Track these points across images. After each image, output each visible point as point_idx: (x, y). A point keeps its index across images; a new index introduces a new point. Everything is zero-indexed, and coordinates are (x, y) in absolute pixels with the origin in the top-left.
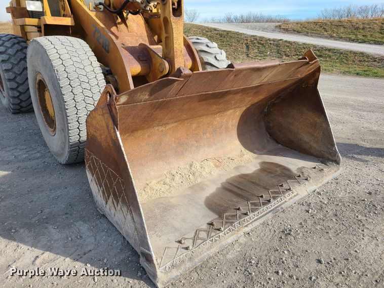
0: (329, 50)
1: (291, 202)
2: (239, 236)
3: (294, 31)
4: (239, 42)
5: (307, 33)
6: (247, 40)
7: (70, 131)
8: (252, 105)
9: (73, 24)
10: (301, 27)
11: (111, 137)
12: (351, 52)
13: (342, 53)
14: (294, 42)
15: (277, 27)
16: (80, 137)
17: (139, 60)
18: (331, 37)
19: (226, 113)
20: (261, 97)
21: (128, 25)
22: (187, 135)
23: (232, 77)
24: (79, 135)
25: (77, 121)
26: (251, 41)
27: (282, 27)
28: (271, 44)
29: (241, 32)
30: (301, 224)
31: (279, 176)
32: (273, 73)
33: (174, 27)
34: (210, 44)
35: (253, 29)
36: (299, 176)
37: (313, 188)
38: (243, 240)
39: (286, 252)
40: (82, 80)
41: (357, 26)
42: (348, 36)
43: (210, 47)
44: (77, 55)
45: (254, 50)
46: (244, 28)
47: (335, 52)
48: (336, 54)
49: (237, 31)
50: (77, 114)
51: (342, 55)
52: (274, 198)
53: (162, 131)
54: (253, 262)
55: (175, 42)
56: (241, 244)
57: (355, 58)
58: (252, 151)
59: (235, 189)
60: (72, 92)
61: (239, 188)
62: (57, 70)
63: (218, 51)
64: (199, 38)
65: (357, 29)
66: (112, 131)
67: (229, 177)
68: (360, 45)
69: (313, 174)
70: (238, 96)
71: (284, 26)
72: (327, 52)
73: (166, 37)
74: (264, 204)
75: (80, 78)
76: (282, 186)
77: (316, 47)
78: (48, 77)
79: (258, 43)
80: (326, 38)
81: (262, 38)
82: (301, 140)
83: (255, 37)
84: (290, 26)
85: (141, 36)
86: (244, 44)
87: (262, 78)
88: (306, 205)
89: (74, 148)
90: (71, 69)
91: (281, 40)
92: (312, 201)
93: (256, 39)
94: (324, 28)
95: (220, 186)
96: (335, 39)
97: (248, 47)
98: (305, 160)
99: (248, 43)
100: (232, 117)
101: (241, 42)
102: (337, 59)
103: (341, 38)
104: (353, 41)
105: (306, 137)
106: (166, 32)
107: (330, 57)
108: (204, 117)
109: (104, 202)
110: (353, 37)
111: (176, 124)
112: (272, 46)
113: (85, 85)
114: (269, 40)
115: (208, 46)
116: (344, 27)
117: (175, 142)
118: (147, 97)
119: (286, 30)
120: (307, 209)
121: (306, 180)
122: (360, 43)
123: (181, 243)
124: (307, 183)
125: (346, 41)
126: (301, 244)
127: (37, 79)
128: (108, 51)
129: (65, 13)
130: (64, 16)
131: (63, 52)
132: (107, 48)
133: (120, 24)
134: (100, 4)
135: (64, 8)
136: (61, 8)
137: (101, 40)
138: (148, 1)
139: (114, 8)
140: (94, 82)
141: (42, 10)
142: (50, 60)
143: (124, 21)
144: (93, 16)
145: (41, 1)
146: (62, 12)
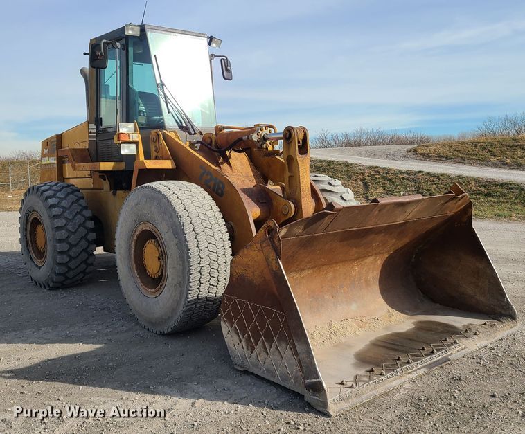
1: (458, 355)
2: (403, 381)
3: (440, 156)
4: (349, 177)
5: (463, 159)
6: (363, 174)
7: (190, 284)
8: (396, 252)
9: (175, 167)
10: (451, 150)
11: (271, 270)
13: (523, 189)
14: (442, 175)
15: (410, 151)
16: (200, 291)
17: (258, 202)
19: (365, 261)
20: (407, 240)
21: (232, 164)
22: (322, 287)
23: (377, 212)
24: (199, 289)
25: (200, 272)
26: (371, 176)
27: (420, 151)
28: (404, 178)
29: (350, 161)
30: (472, 372)
31: (440, 332)
32: (417, 209)
33: (300, 165)
34: (332, 181)
35: (370, 156)
36: (466, 331)
37: (484, 343)
38: (407, 385)
39: (456, 391)
40: (205, 226)
43: (334, 186)
44: (197, 200)
45: (377, 189)
46: (353, 155)
47: (512, 188)
48: (514, 190)
49: (344, 160)
50: (199, 263)
52: (438, 350)
53: (296, 279)
54: (423, 399)
55: (301, 181)
56: (406, 389)
58: (402, 311)
59: (389, 346)
60: (196, 238)
61: (393, 344)
62: (180, 216)
63: (343, 189)
64: (317, 175)
66: (274, 261)
67: (379, 336)
69: (482, 329)
70: (380, 237)
71: (421, 149)
72: (499, 188)
73: (290, 176)
74: (427, 355)
75: (203, 223)
76: (446, 340)
77: (479, 181)
78: (167, 224)
79: (383, 177)
81: (387, 171)
82: (463, 294)
83: (376, 169)
84: (432, 149)
85: (247, 176)
86: (358, 181)
87: (407, 214)
88: (476, 358)
89: (190, 307)
90: (193, 215)
91: (420, 172)
92: (484, 354)
93: (379, 172)
94: (489, 151)
95: (369, 343)
97: (366, 185)
98: (472, 318)
99: (365, 179)
100: (371, 267)
101: (354, 177)
105: (469, 289)
106: (290, 170)
107: (505, 195)
108: (341, 264)
109: (247, 352)
111: (311, 271)
112: (406, 181)
113: (208, 231)
114: (400, 172)
115: (330, 184)
117: (309, 295)
118: (301, 231)
119: (427, 157)
120: (478, 361)
121: (475, 334)
123: (343, 384)
124: (475, 337)
126: (473, 385)
127: (140, 230)
128: (221, 195)
129: (159, 155)
130: (156, 158)
131: (183, 197)
132: (220, 191)
133: (222, 163)
134: (198, 142)
135: (157, 150)
136: (153, 149)
137: (212, 184)
138: (265, 139)
139: (217, 146)
140: (216, 228)
141: (135, 153)
142: (172, 206)
143: (227, 160)
144: (201, 157)
145: (137, 143)
146: (154, 154)
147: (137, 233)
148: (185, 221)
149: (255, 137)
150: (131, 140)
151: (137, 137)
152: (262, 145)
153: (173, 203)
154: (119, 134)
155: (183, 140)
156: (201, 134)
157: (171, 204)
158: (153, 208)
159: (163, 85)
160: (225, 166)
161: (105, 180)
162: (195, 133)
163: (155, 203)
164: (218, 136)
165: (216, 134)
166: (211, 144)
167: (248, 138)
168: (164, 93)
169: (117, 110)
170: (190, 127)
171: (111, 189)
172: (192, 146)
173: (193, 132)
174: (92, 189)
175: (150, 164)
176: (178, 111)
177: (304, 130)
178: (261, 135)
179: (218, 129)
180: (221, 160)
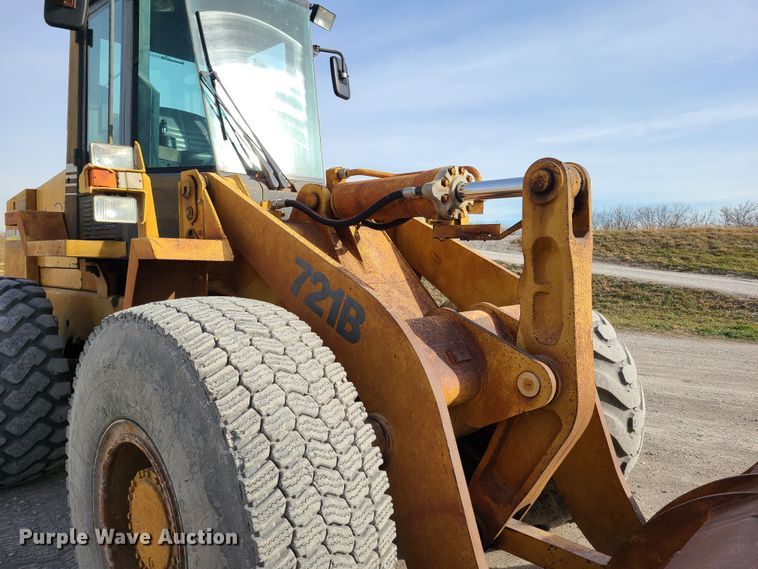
0: (642, 286)
9: (231, 258)
12: (686, 289)
13: (669, 292)
18: (623, 261)
21: (362, 253)
33: (575, 264)
40: (317, 461)
41: (665, 241)
42: (654, 259)
44: (293, 368)
47: (655, 291)
48: (658, 293)
51: (670, 297)
57: (699, 302)
60: (286, 516)
62: (233, 433)
65: (666, 246)
68: (683, 275)
72: (639, 290)
73: (537, 295)
75: (311, 454)
77: (611, 281)
80: (614, 262)
85: (394, 283)
90: (280, 424)
96: (631, 264)
102: (663, 303)
103: (643, 262)
104: (667, 268)
106: (539, 278)
107: (648, 299)
110: (665, 262)
116: (641, 244)
122: (681, 271)
125: (654, 268)
127: (117, 439)
128: (353, 338)
129: (197, 228)
130: (191, 235)
131: (246, 358)
132: (348, 327)
133: (342, 252)
134: (288, 203)
135: (194, 216)
136: (183, 213)
137: (326, 305)
138: (458, 197)
139: (330, 212)
140: (351, 461)
141: (134, 221)
142: (207, 393)
143: (351, 245)
144: (297, 236)
145: (138, 196)
146: (186, 226)
147: (111, 445)
148: (252, 453)
149: (438, 190)
150: (123, 187)
151: (140, 182)
152: (450, 212)
153: (211, 384)
154: (90, 170)
155: (255, 197)
156: (293, 189)
157: (202, 385)
158: (149, 389)
159: (213, 77)
160: (348, 258)
161: (98, 275)
162: (281, 187)
163: (157, 376)
164: (335, 191)
165: (330, 186)
166: (317, 207)
167: (418, 192)
168: (216, 96)
169: (110, 128)
170: (271, 173)
171: (109, 293)
172: (274, 209)
173: (277, 185)
174: (81, 290)
175: (166, 249)
176: (247, 137)
177: (581, 171)
178: (451, 187)
179: (335, 176)
180: (339, 245)
